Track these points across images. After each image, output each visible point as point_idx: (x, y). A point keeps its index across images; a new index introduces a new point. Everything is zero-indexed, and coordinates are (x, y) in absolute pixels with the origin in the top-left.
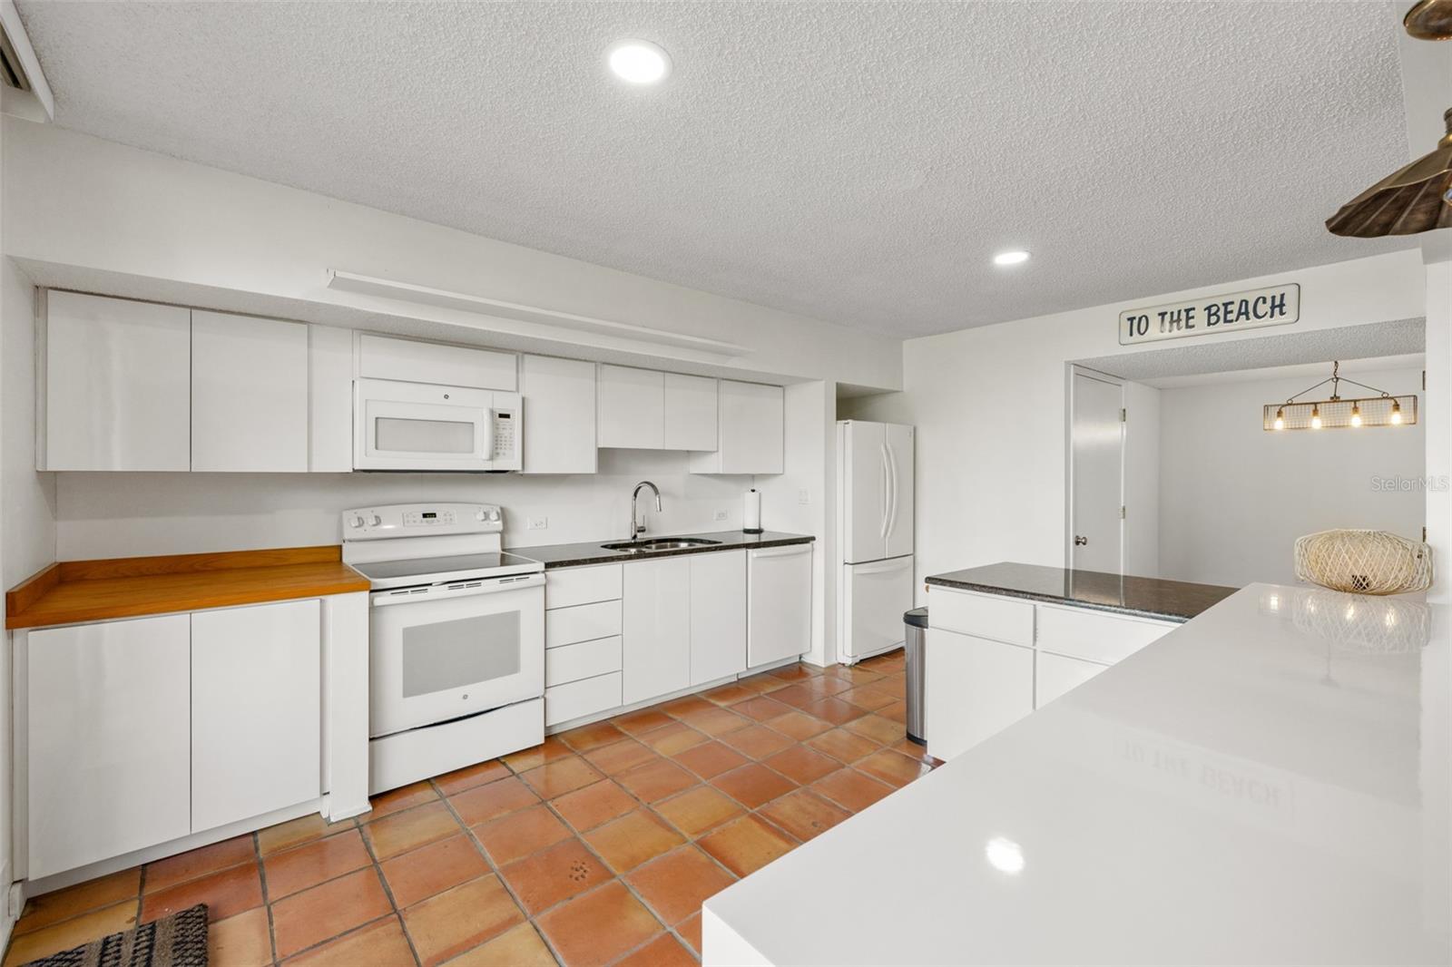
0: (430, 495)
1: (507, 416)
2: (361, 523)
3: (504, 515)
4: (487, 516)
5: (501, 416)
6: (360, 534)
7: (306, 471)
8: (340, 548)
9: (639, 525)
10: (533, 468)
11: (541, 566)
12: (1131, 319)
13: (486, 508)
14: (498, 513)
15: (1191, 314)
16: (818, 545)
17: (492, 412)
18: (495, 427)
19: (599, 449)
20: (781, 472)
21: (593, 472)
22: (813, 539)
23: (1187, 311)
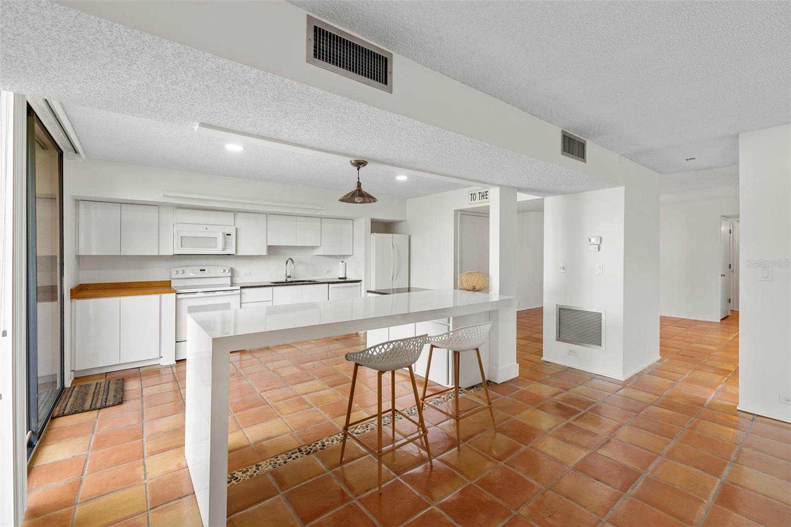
0: (203, 263)
1: (230, 235)
2: (177, 273)
3: (232, 271)
4: (224, 271)
5: (227, 235)
6: (177, 276)
7: (157, 254)
8: (170, 281)
9: (288, 275)
10: (240, 253)
11: (239, 288)
12: (471, 194)
13: (224, 268)
14: (229, 270)
15: (487, 193)
16: (363, 283)
17: (224, 234)
18: (225, 239)
19: (268, 246)
20: (352, 254)
21: (265, 254)
22: (361, 281)
23: (486, 192)
